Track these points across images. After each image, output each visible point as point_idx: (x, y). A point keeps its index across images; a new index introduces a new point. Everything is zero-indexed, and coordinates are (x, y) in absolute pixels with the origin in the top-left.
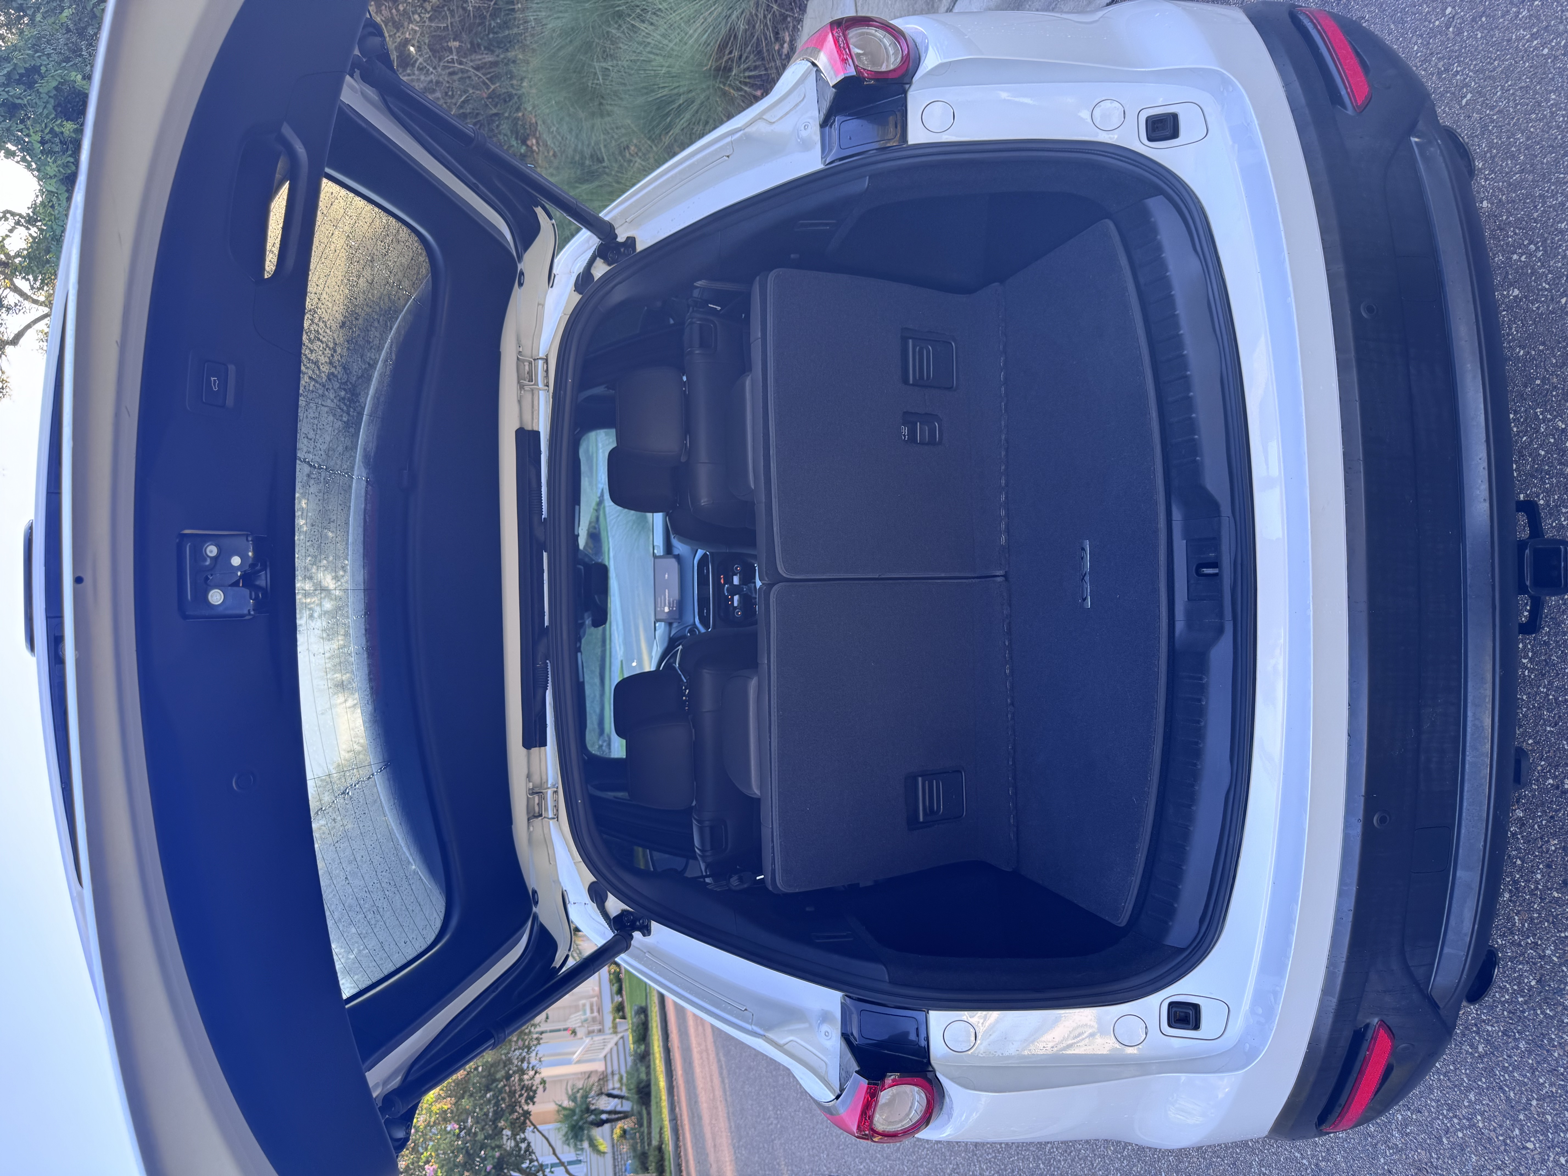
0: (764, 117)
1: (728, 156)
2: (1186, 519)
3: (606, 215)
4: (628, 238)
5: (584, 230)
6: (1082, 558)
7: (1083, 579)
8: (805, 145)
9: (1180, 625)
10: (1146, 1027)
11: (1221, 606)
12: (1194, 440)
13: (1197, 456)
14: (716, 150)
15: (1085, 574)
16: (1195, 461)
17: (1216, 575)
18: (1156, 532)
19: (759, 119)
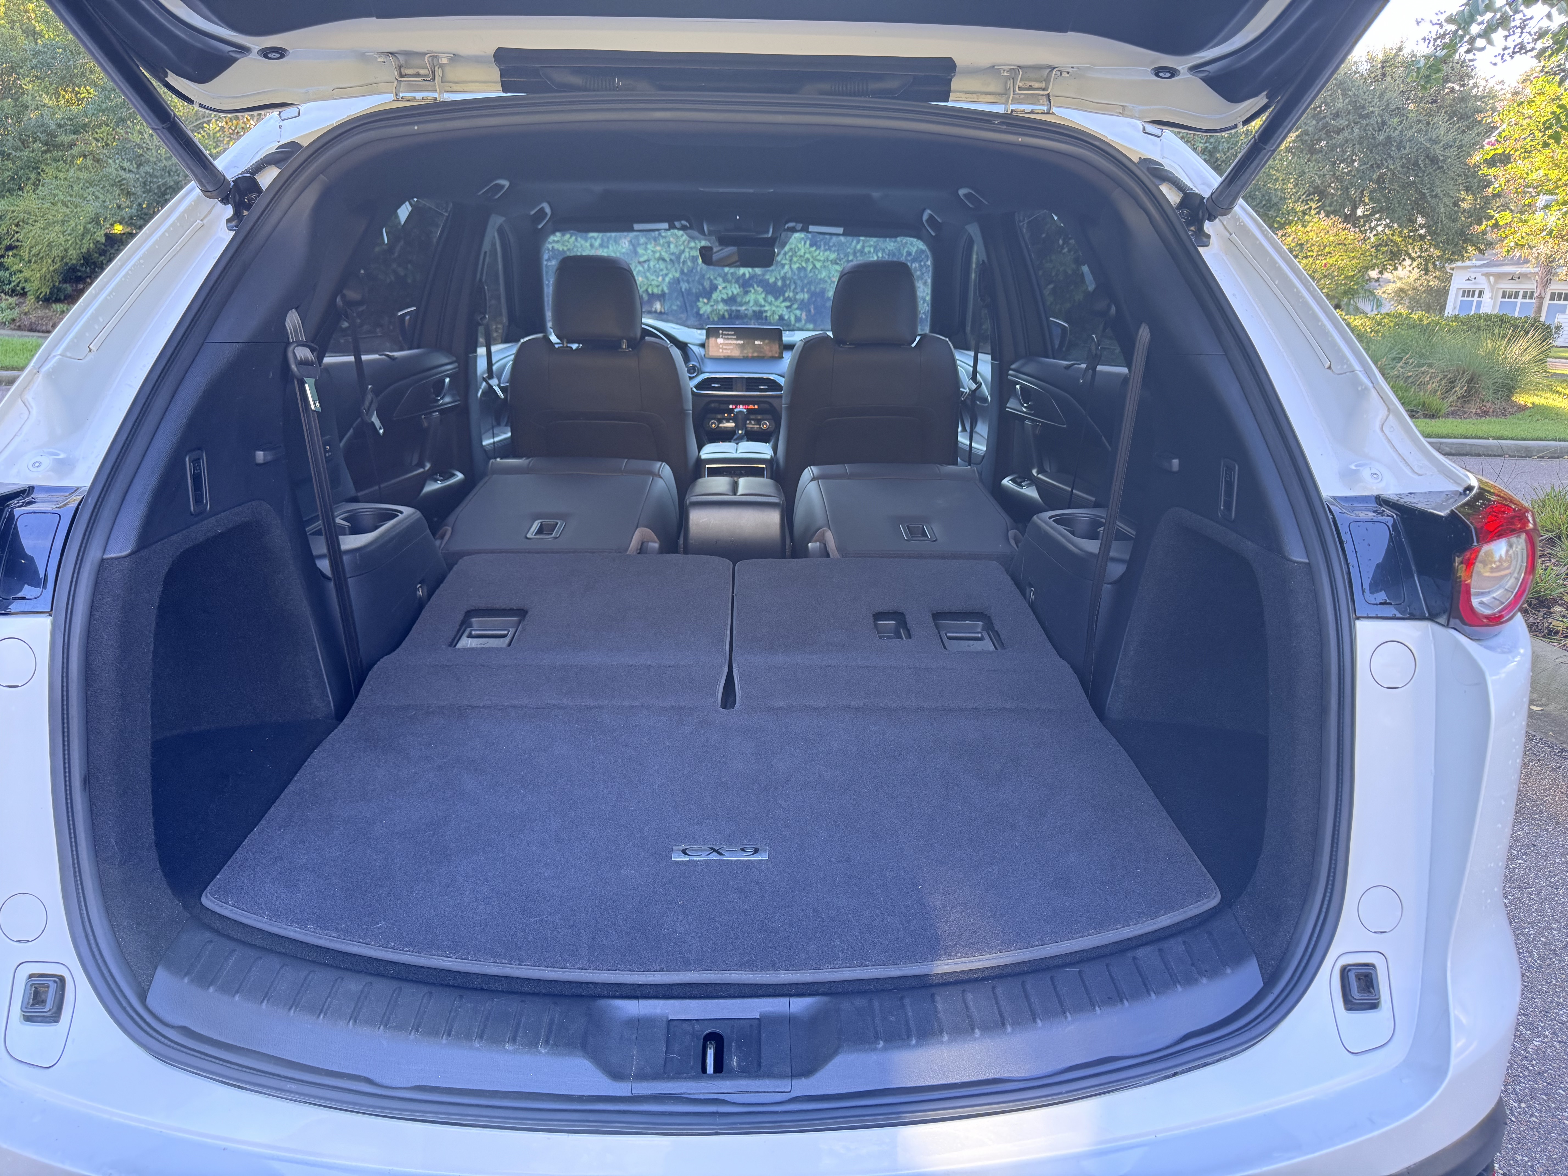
0: (1391, 416)
1: (1330, 367)
2: (790, 1020)
3: (1241, 208)
4: (1208, 237)
5: (1220, 180)
6: (743, 850)
7: (714, 850)
8: (1349, 475)
9: (630, 1008)
10: (28, 941)
11: (655, 1077)
12: (909, 1036)
13: (886, 1041)
14: (1339, 350)
15: (720, 854)
16: (877, 1038)
17: (704, 1069)
18: (774, 967)
19: (1389, 409)
